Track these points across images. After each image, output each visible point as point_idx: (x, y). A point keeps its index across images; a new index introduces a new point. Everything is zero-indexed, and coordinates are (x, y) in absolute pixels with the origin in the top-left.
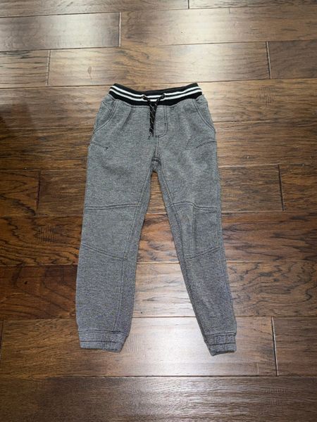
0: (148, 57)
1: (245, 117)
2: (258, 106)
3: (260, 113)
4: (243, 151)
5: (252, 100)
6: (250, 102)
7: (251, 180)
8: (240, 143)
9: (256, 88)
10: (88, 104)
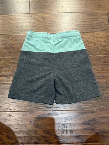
0: (44, 19)
1: (98, 53)
2: (105, 47)
3: (106, 51)
4: (98, 72)
5: (102, 43)
6: (100, 45)
7: (103, 90)
8: (96, 68)
9: (103, 36)
10: (11, 44)
